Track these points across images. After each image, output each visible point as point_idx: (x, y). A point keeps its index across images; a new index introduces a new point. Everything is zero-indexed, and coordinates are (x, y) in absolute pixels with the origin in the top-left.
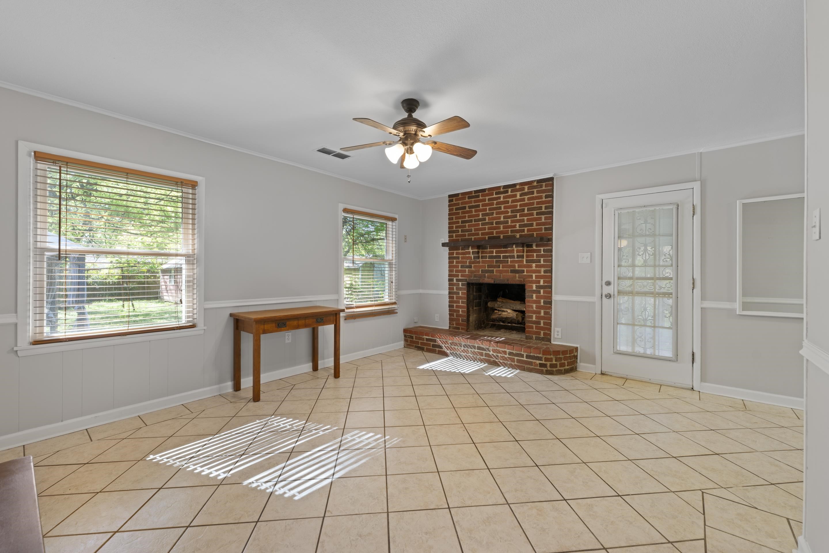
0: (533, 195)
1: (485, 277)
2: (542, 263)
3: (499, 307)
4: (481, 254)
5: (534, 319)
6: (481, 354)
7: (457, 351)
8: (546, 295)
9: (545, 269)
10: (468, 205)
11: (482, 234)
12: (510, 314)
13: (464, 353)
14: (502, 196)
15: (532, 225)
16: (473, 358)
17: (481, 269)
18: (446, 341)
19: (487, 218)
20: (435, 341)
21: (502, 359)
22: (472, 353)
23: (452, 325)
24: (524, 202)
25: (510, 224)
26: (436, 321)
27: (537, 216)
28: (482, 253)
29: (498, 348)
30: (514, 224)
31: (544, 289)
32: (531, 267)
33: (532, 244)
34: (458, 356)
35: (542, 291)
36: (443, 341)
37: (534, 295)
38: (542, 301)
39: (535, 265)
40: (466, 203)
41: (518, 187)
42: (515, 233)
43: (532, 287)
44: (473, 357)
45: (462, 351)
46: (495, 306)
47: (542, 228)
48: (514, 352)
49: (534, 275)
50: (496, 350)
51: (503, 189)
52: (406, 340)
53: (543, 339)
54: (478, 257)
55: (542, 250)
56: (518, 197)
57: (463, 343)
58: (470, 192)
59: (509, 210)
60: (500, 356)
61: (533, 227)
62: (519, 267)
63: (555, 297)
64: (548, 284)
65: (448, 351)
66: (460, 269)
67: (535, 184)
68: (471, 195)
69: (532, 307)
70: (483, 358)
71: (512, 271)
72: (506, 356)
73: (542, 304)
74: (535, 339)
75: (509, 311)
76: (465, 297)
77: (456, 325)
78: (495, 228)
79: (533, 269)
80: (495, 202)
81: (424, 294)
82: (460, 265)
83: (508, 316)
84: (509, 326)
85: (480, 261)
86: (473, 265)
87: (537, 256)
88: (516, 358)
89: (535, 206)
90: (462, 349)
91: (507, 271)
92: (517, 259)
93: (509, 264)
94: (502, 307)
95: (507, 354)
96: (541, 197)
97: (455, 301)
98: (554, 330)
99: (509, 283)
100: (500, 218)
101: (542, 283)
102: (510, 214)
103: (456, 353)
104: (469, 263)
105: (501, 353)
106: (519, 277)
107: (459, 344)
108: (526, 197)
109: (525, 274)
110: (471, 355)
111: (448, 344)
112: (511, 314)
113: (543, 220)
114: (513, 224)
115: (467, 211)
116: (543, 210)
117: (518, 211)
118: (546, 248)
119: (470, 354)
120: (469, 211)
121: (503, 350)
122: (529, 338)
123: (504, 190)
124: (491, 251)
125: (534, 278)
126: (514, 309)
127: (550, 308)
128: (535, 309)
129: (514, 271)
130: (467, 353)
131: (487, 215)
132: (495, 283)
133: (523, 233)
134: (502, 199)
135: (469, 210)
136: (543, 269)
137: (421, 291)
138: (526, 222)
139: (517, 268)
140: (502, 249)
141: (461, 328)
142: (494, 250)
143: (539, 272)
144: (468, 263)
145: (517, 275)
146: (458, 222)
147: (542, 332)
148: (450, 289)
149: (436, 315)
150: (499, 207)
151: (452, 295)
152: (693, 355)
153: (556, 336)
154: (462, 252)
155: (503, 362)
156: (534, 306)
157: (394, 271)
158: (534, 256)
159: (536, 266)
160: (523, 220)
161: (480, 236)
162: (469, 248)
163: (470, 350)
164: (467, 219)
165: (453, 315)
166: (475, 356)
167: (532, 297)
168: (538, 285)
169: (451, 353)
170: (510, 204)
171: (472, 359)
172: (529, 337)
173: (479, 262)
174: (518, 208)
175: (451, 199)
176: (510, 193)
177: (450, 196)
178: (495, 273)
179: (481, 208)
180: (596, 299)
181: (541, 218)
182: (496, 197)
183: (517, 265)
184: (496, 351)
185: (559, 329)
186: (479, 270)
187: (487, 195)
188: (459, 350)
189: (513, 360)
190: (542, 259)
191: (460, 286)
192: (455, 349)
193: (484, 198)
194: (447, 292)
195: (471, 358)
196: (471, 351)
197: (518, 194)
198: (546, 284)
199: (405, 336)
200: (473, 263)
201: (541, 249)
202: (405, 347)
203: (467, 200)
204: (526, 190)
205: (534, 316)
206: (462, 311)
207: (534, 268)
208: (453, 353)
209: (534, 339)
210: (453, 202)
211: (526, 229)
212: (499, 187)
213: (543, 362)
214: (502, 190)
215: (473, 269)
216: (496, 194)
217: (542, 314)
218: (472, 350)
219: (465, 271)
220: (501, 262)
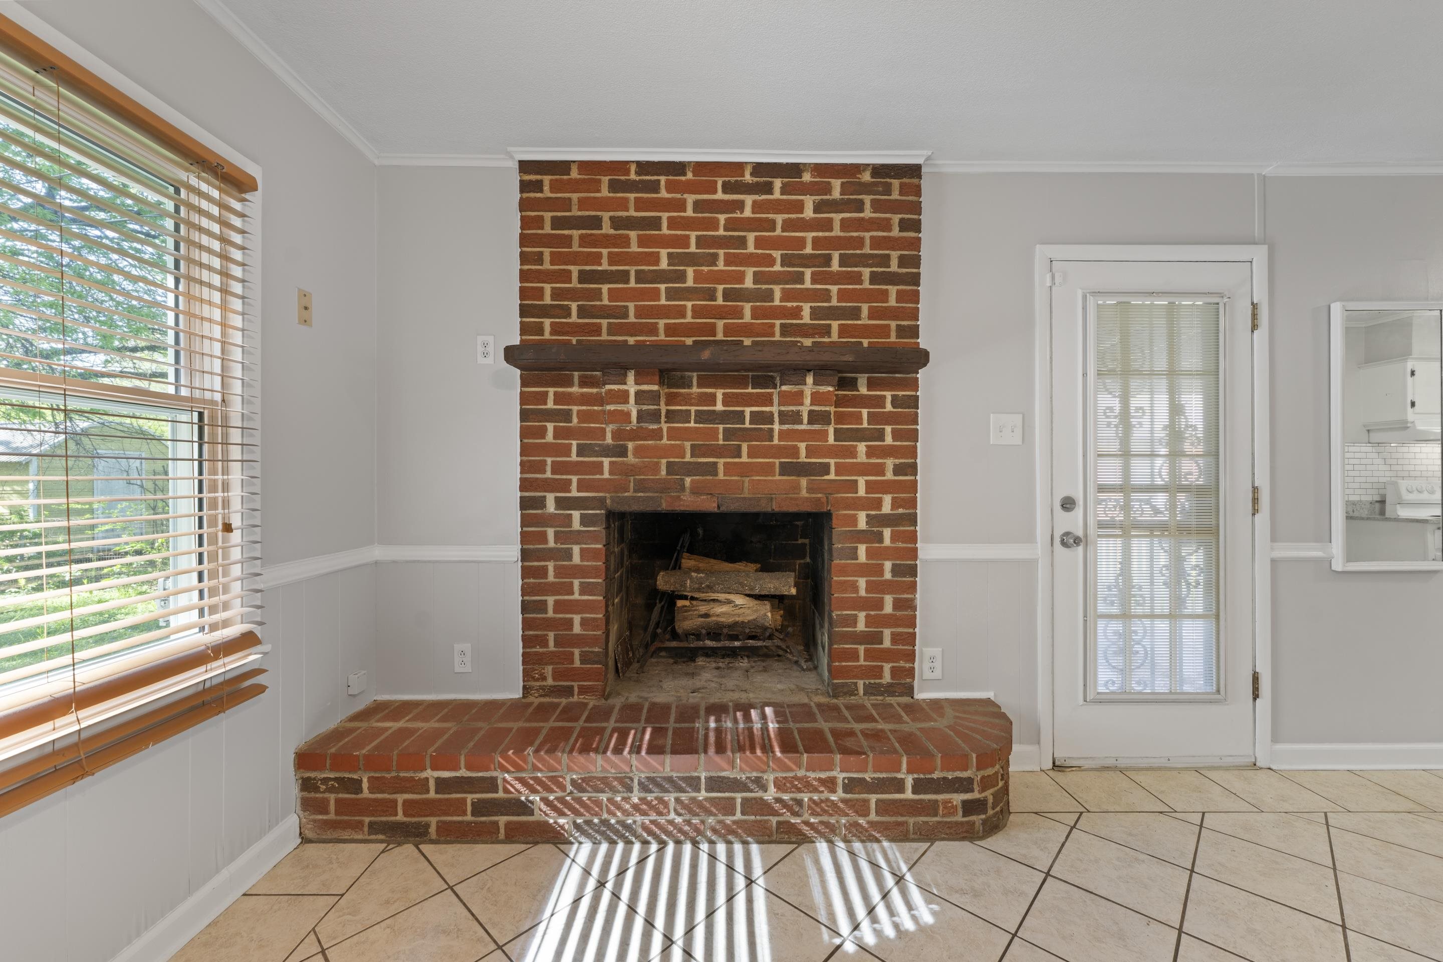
0: (861, 215)
1: (683, 488)
2: (889, 440)
3: (699, 590)
4: (666, 405)
5: (861, 626)
6: (728, 807)
7: (610, 812)
8: (900, 545)
9: (897, 461)
10: (612, 214)
11: (670, 330)
12: (742, 611)
13: (644, 814)
14: (749, 200)
15: (855, 313)
16: (686, 828)
17: (664, 461)
18: (553, 779)
19: (690, 272)
20: (491, 784)
21: (819, 810)
22: (685, 807)
23: (537, 680)
24: (827, 234)
25: (777, 302)
26: (457, 670)
27: (872, 287)
28: (671, 399)
29: (801, 773)
30: (795, 304)
31: (896, 526)
32: (853, 453)
33: (856, 379)
34: (616, 832)
35: (887, 533)
36: (536, 779)
37: (862, 549)
38: (888, 565)
39: (867, 446)
40: (604, 204)
41: (807, 177)
42: (795, 336)
43: (854, 520)
44: (688, 823)
45: (635, 807)
46: (685, 587)
47: (889, 325)
48: (868, 776)
49: (862, 482)
50: (796, 778)
51: (752, 174)
52: (307, 805)
53: (890, 690)
54: (655, 416)
55: (889, 400)
56: (809, 213)
57: (639, 776)
58: (621, 166)
59: (777, 254)
60: (811, 799)
61: (859, 322)
62: (810, 452)
63: (927, 551)
64: (907, 511)
65: (562, 821)
66: (574, 457)
67: (866, 177)
68: (622, 178)
69: (856, 589)
70: (734, 822)
71: (786, 469)
72: (834, 798)
73: (888, 575)
74: (864, 694)
75: (739, 600)
76: (596, 568)
77: (554, 679)
78: (721, 313)
79: (859, 460)
80: (722, 218)
81: (394, 562)
82: (574, 443)
83: (737, 619)
84: (736, 647)
85: (661, 429)
86: (630, 445)
87: (872, 418)
88: (873, 798)
89: (867, 250)
90: (636, 800)
91: (767, 469)
92: (809, 427)
93: (776, 441)
94: (710, 588)
95: (840, 790)
96: (886, 225)
97: (553, 583)
98: (921, 652)
99: (777, 510)
100: (741, 278)
101: (887, 508)
102: (777, 268)
103: (605, 822)
104: (616, 435)
105: (816, 790)
106: (809, 490)
107: (621, 780)
108: (837, 217)
109: (832, 476)
110: (679, 820)
111: (563, 788)
112: (748, 612)
113: (892, 302)
114: (789, 304)
115: (606, 236)
116: (894, 267)
117: (807, 261)
118: (901, 393)
119: (672, 816)
120: (615, 237)
121: (823, 775)
122: (845, 694)
123: (755, 179)
124: (706, 393)
125: (862, 491)
126: (757, 592)
127: (913, 587)
128: (863, 593)
129: (794, 469)
130: (660, 814)
131: (692, 260)
132: (723, 509)
133: (826, 340)
134: (748, 213)
135: (612, 232)
136: (890, 463)
137: (378, 553)
138: (834, 302)
139: (803, 458)
140: (750, 390)
141: (580, 687)
142: (719, 394)
143: (880, 470)
144: (609, 436)
145: (804, 482)
146: (565, 276)
147: (887, 667)
148: (525, 537)
149: (458, 647)
150: (739, 237)
151: (536, 564)
152: (1256, 678)
153: (927, 675)
154: (582, 394)
155: (821, 822)
156: (862, 583)
157: (236, 467)
158: (862, 419)
159: (870, 452)
160: (826, 295)
161: (662, 337)
162: (625, 375)
163: (670, 798)
164: (605, 266)
165: (544, 642)
166: (695, 821)
167: (854, 555)
168: (873, 513)
169: (577, 827)
170: (779, 231)
171: (685, 833)
172: (845, 690)
173: (657, 435)
174: (809, 250)
175: (533, 177)
176: (777, 195)
177: (525, 166)
178: (721, 476)
179: (665, 230)
180: (1039, 549)
181: (885, 295)
182: (728, 201)
183: (802, 446)
184: (791, 783)
185: (936, 651)
186: (657, 464)
187: (691, 188)
188: (619, 807)
189: (862, 809)
190: (888, 429)
191: (576, 525)
192: (598, 803)
193: (679, 196)
194: (513, 552)
195: (680, 831)
196: (677, 800)
197: (809, 202)
198: (901, 511)
199: (307, 785)
200: (634, 435)
201: (885, 397)
202: (305, 840)
203: (605, 192)
204: (836, 194)
205: (862, 616)
206: (584, 623)
207: (862, 457)
208: (588, 823)
209: (861, 692)
210: (541, 191)
211: (835, 325)
212: (739, 167)
213: (975, 795)
214: (748, 178)
215: (631, 459)
216: (727, 188)
217: (888, 608)
218: (684, 797)
219: (599, 468)
220: (746, 435)
